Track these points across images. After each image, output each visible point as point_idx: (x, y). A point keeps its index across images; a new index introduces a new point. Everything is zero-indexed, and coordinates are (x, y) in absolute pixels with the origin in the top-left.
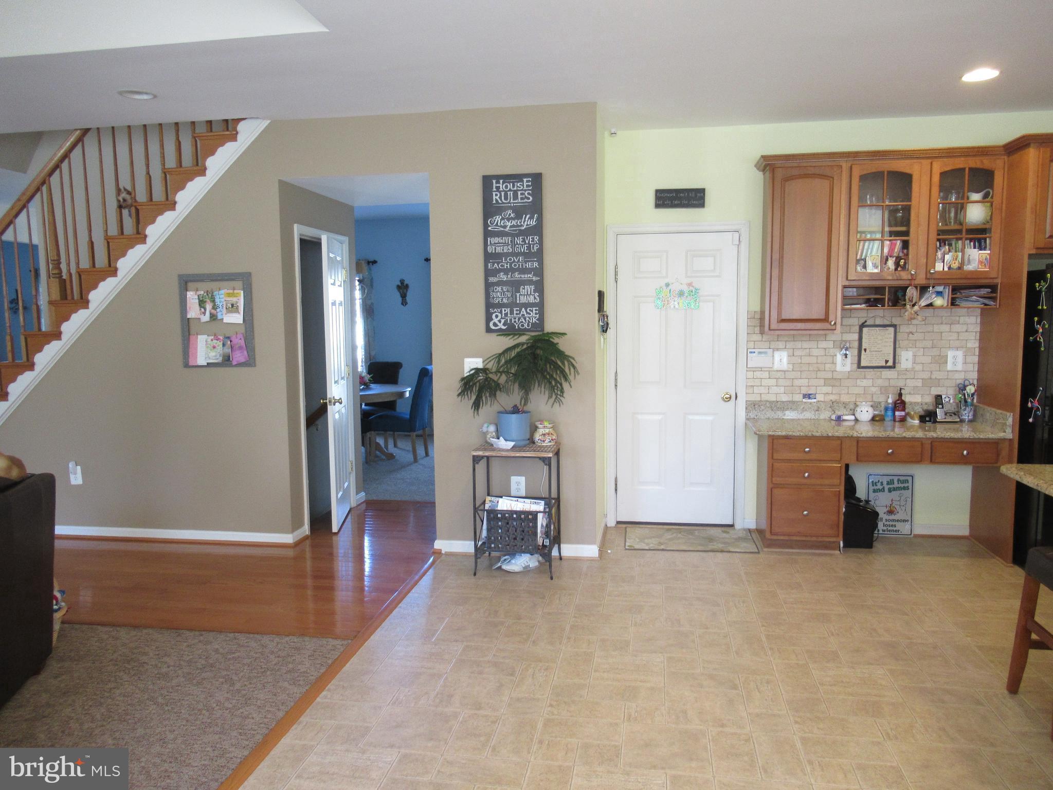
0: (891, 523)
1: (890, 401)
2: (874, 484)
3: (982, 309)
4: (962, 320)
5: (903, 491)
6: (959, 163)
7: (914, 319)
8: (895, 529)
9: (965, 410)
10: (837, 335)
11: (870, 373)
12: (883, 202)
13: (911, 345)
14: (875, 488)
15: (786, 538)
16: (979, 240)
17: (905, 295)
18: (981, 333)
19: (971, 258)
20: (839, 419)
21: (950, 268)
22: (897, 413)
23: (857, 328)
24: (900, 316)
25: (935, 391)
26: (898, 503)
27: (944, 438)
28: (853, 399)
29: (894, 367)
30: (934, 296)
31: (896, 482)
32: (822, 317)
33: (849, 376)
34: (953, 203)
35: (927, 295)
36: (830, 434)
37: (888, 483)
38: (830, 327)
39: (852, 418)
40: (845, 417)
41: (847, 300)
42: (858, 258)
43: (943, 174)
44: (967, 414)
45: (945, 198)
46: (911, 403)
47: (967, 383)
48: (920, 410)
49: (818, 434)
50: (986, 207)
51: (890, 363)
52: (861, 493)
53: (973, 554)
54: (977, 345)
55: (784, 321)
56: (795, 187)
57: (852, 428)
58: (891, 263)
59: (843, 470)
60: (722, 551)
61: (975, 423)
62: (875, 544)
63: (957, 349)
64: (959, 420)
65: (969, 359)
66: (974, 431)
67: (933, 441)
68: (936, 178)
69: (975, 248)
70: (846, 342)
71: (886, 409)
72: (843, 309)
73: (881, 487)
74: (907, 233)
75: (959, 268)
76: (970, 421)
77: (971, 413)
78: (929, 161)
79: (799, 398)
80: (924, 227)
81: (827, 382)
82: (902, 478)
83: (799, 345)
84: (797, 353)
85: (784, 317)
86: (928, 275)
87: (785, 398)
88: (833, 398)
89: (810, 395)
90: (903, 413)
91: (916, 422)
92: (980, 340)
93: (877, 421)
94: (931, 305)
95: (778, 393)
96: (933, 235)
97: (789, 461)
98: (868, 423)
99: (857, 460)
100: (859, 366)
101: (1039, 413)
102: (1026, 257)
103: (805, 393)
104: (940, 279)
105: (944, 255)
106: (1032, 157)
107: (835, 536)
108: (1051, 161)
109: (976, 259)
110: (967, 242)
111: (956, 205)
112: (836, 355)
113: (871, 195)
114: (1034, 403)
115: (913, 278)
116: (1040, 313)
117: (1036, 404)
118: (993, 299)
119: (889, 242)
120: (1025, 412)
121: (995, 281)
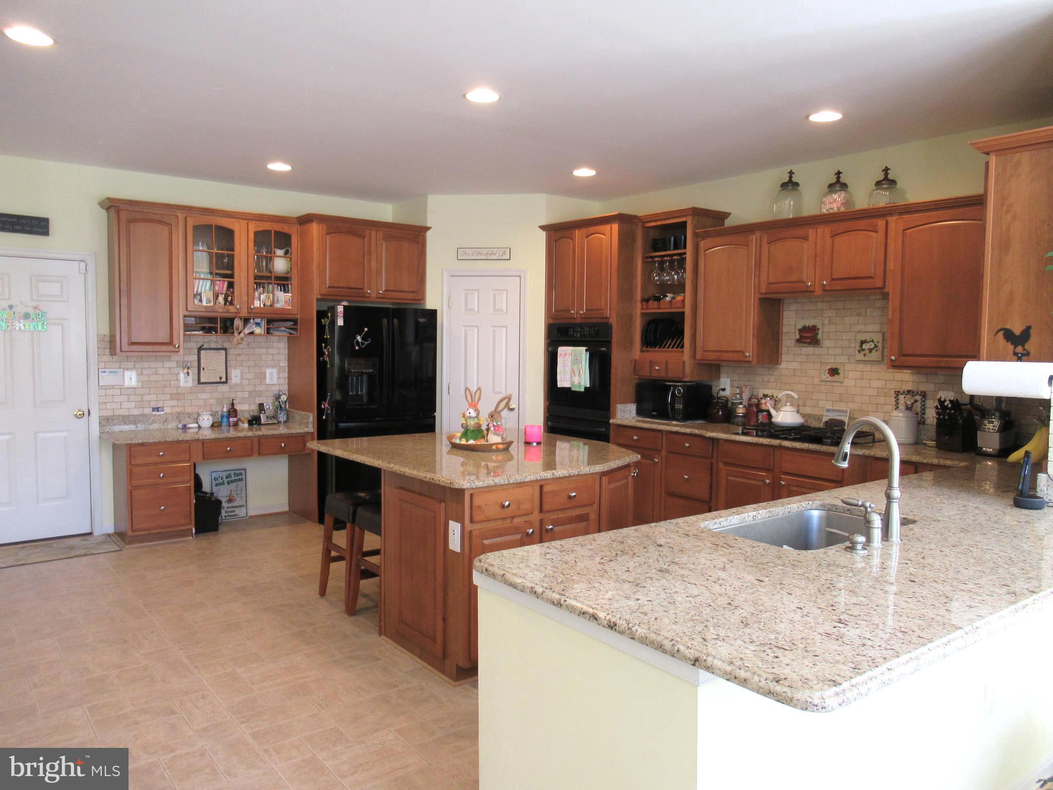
0: (231, 510)
1: (225, 410)
2: (216, 479)
3: (289, 338)
4: (275, 345)
5: (239, 482)
6: (266, 226)
7: (241, 343)
8: (233, 514)
9: (281, 413)
10: (179, 357)
11: (208, 387)
12: (212, 249)
13: (239, 365)
14: (217, 482)
15: (146, 532)
16: (284, 285)
17: (232, 324)
18: (289, 355)
19: (279, 299)
20: (185, 427)
21: (264, 305)
22: (231, 419)
23: (196, 351)
24: (229, 341)
25: (258, 401)
26: (235, 492)
27: (267, 436)
28: (196, 410)
29: (226, 382)
30: (254, 326)
31: (233, 476)
32: (168, 341)
33: (191, 391)
34: (264, 256)
35: (249, 326)
36: (180, 439)
37: (227, 477)
38: (174, 349)
39: (196, 425)
40: (190, 426)
41: (187, 328)
42: (195, 292)
43: (256, 234)
44: (282, 417)
45: (258, 251)
46: (241, 411)
47: (281, 393)
48: (248, 416)
49: (169, 440)
50: (287, 260)
51: (224, 379)
52: (206, 487)
53: (292, 522)
54: (286, 364)
55: (133, 344)
56: (140, 231)
57: (197, 433)
58: (221, 299)
59: (192, 467)
60: (86, 555)
61: (288, 424)
62: (220, 527)
63: (273, 367)
64: (276, 422)
65: (281, 376)
66: (288, 428)
67: (260, 438)
68: (252, 236)
69: (281, 291)
70: (187, 362)
71: (222, 417)
72: (184, 335)
73: (221, 481)
74: (232, 276)
75: (271, 306)
76: (285, 422)
77: (285, 416)
78: (246, 221)
79: (148, 411)
80: (244, 273)
81: (173, 397)
82: (237, 472)
83: (146, 365)
84: (146, 372)
85: (133, 340)
86: (250, 310)
87: (136, 412)
88: (178, 409)
89: (158, 408)
90: (235, 419)
91: (246, 425)
92: (288, 360)
93: (216, 427)
94: (252, 333)
95: (130, 408)
96: (252, 280)
97: (146, 465)
98: (210, 429)
99: (204, 458)
100: (199, 382)
101: (329, 412)
102: (315, 300)
103: (154, 406)
104: (258, 313)
105: (260, 295)
106: (315, 229)
107: (188, 525)
108: (327, 234)
109: (283, 299)
110: (276, 286)
111: (266, 257)
112: (179, 373)
113: (203, 243)
114: (325, 405)
115: (238, 311)
116: (326, 341)
117: (327, 405)
118: (296, 330)
119: (218, 282)
120: (320, 412)
121: (297, 316)
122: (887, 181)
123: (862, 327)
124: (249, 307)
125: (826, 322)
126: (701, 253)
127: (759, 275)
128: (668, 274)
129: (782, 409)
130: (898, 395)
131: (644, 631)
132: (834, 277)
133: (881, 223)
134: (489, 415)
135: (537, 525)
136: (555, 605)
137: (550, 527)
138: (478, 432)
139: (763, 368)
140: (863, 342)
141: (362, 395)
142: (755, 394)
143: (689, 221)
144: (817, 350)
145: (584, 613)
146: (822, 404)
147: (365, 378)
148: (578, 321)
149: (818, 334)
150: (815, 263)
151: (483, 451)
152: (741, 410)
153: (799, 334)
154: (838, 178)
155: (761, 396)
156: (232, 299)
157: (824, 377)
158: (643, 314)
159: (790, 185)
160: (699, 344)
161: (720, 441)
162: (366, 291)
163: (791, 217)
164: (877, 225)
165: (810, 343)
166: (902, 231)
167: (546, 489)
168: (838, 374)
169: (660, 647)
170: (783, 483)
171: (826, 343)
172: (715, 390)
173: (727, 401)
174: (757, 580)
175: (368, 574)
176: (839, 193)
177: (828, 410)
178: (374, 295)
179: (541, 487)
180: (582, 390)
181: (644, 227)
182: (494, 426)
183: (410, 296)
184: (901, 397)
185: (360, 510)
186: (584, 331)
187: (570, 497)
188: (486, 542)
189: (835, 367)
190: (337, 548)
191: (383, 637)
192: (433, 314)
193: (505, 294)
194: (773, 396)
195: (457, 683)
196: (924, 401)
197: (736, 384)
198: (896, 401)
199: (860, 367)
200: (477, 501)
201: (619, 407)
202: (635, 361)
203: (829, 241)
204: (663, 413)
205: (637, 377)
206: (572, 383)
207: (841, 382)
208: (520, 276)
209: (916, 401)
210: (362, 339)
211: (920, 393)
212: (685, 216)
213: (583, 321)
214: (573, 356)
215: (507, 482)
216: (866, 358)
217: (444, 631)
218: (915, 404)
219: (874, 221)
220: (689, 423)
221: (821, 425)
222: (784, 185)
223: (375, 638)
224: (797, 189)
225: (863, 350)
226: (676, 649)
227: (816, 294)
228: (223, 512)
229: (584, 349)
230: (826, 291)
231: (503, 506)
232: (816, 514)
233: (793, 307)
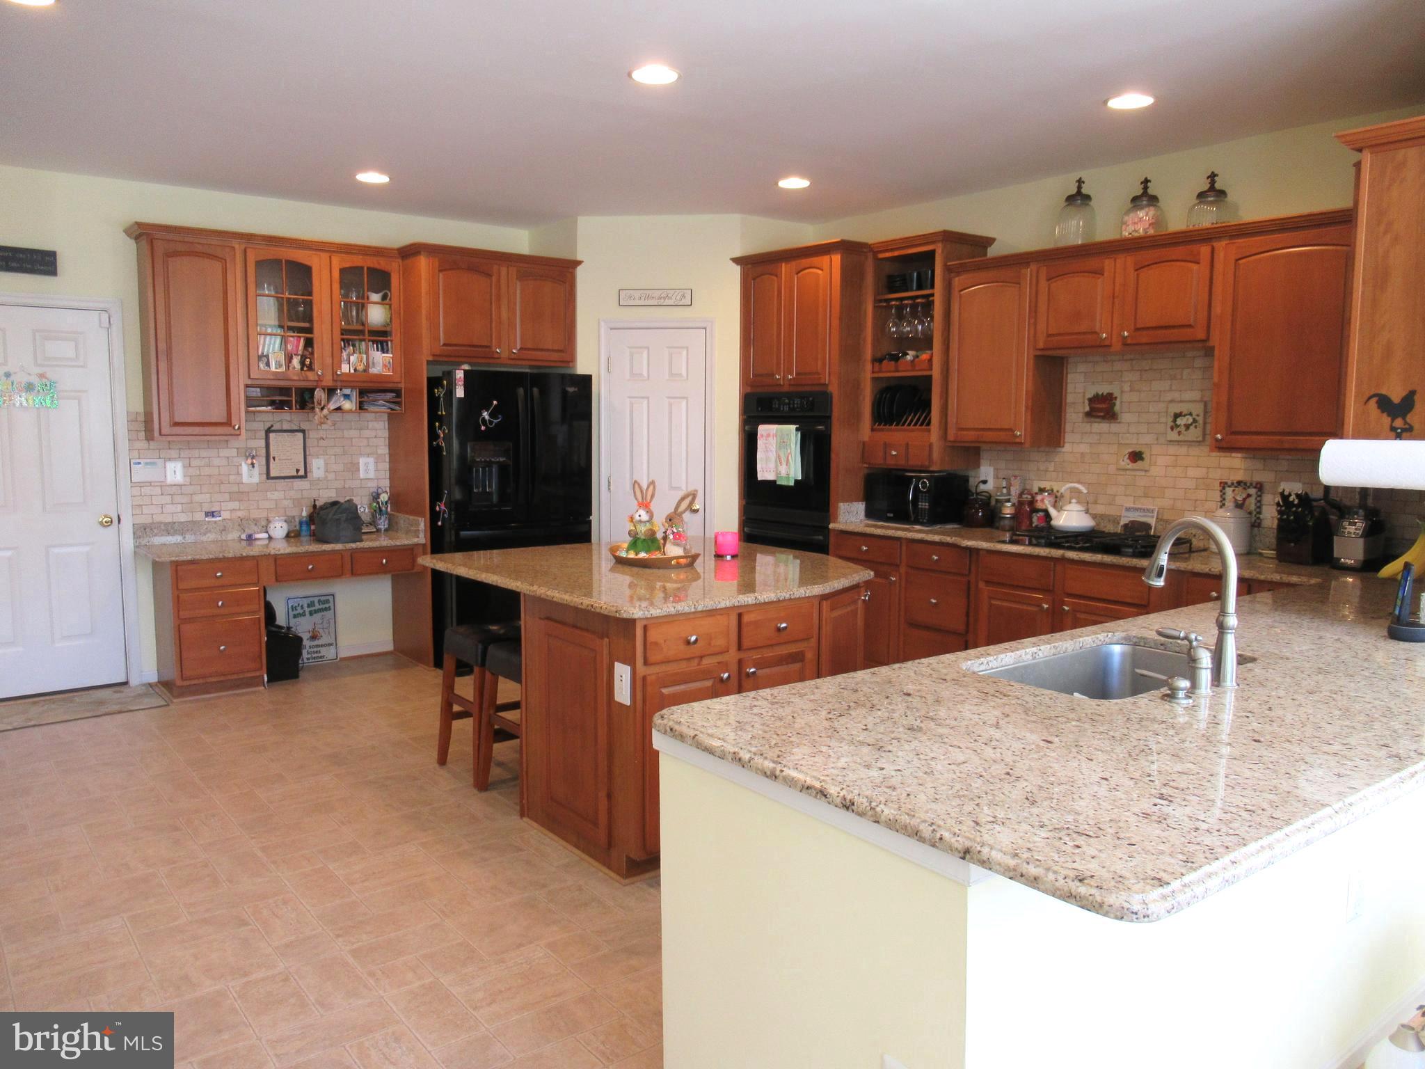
0: (315, 649)
1: (304, 514)
2: (294, 608)
3: (389, 414)
4: (371, 424)
5: (325, 613)
6: (358, 261)
7: (324, 423)
8: (320, 655)
9: (380, 518)
10: (240, 442)
11: (281, 483)
12: (283, 294)
13: (321, 452)
14: (296, 612)
15: (201, 681)
16: (382, 343)
17: (312, 397)
18: (390, 438)
19: (375, 361)
20: (250, 538)
21: (355, 370)
22: (313, 527)
23: (263, 433)
24: (308, 420)
26: (321, 626)
27: (363, 548)
28: (264, 515)
29: (305, 476)
30: (342, 399)
31: (317, 604)
32: (225, 421)
33: (257, 488)
34: (353, 302)
35: (334, 399)
36: (244, 554)
37: (309, 606)
38: (233, 432)
39: (265, 535)
40: (257, 536)
41: (250, 402)
42: (260, 353)
43: (343, 271)
44: (383, 524)
45: (346, 296)
47: (380, 491)
49: (230, 555)
50: (385, 309)
51: (302, 473)
52: (281, 620)
53: (398, 666)
54: (386, 451)
55: (177, 424)
56: (181, 266)
57: (267, 546)
58: (296, 362)
59: (262, 593)
60: (120, 712)
61: (390, 532)
62: (301, 674)
63: (368, 455)
64: (375, 530)
65: (381, 466)
66: (391, 539)
67: (354, 552)
68: (336, 274)
69: (378, 350)
70: (252, 449)
71: (301, 523)
72: (247, 412)
73: (301, 612)
74: (309, 330)
75: (365, 371)
76: (386, 530)
77: (387, 522)
78: (328, 254)
79: (200, 516)
80: (327, 325)
81: (233, 496)
82: (322, 598)
83: (196, 453)
84: (195, 463)
85: (177, 420)
86: (335, 376)
87: (183, 518)
88: (240, 514)
89: (213, 512)
92: (389, 446)
93: (293, 537)
94: (339, 409)
95: (174, 512)
96: (337, 336)
97: (198, 589)
98: (284, 541)
99: (277, 580)
100: (269, 477)
101: (446, 516)
102: (425, 363)
103: (207, 510)
104: (347, 381)
105: (349, 356)
106: (423, 264)
107: (258, 670)
108: (440, 271)
109: (380, 362)
110: (370, 343)
111: (357, 304)
112: (241, 465)
113: (269, 285)
114: (441, 507)
115: (320, 380)
116: (440, 419)
117: (443, 507)
118: (399, 403)
119: (291, 339)
120: (434, 516)
121: (399, 385)
122: (1213, 192)
123: (1176, 395)
124: (334, 373)
125: (1126, 387)
126: (955, 294)
127: (1035, 324)
128: (909, 323)
129: (1064, 508)
130: (1224, 488)
131: (892, 811)
132: (1138, 326)
133: (1205, 250)
134: (666, 519)
135: (734, 668)
136: (767, 777)
137: (752, 670)
138: (651, 541)
139: (1038, 451)
140: (1177, 416)
141: (490, 494)
142: (1028, 487)
143: (939, 249)
144: (1114, 427)
145: (808, 788)
146: (1119, 500)
147: (494, 469)
148: (786, 389)
149: (1114, 404)
150: (1113, 307)
151: (659, 568)
152: (1008, 510)
153: (1089, 405)
154: (1146, 188)
155: (1036, 490)
156: (311, 362)
157: (1123, 463)
158: (874, 380)
159: (1079, 198)
160: (952, 420)
161: (981, 552)
162: (494, 349)
163: (1080, 242)
164: (1199, 253)
165: (1103, 418)
166: (1233, 261)
167: (746, 619)
168: (1142, 459)
169: (916, 834)
170: (1066, 608)
171: (1125, 417)
172: (972, 482)
173: (990, 497)
174: (1044, 740)
175: (504, 735)
176: (1147, 209)
177: (1128, 509)
178: (505, 355)
179: (740, 615)
180: (792, 483)
181: (876, 259)
182: (673, 533)
183: (555, 356)
184: (1229, 491)
185: (492, 650)
186: (794, 403)
187: (779, 630)
188: (665, 691)
189: (1137, 450)
190: (461, 701)
191: (525, 819)
192: (586, 381)
193: (684, 353)
194: (1052, 490)
195: (627, 881)
196: (1260, 496)
197: (1002, 474)
198: (1221, 496)
199: (1173, 449)
200: (653, 635)
201: (843, 507)
202: (864, 443)
203: (1132, 274)
204: (902, 515)
205: (865, 465)
206: (778, 474)
207: (1146, 471)
208: (705, 329)
209: (1249, 496)
210: (490, 415)
211: (1254, 485)
212: (933, 242)
213: (792, 389)
214: (779, 438)
215: (693, 610)
216: (1181, 438)
217: (610, 811)
218: (1248, 500)
219: (1195, 247)
220: (937, 527)
221: (1119, 530)
222: (1070, 199)
223: (516, 821)
224: (1088, 204)
225: (1178, 426)
226: (938, 836)
227: (1112, 349)
228: (304, 652)
229: (793, 427)
230: (1128, 345)
231: (688, 643)
232: (1117, 649)
233: (1082, 368)
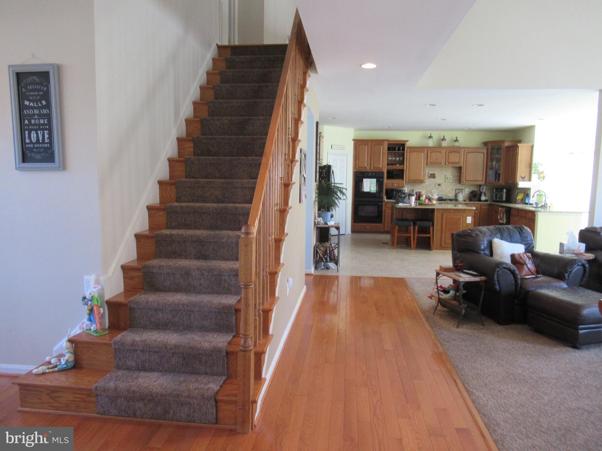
122: (457, 140)
123: (447, 174)
125: (437, 172)
126: (408, 153)
127: (427, 160)
132: (449, 162)
140: (447, 178)
144: (434, 180)
148: (370, 171)
149: (435, 175)
153: (430, 175)
154: (444, 137)
157: (437, 186)
158: (387, 169)
159: (431, 137)
160: (407, 179)
165: (432, 178)
166: (466, 153)
171: (437, 178)
176: (445, 142)
180: (374, 192)
181: (388, 143)
186: (373, 174)
189: (439, 184)
191: (434, 250)
199: (446, 184)
202: (386, 183)
203: (447, 154)
205: (386, 188)
206: (371, 190)
207: (441, 187)
208: (347, 156)
212: (405, 142)
213: (372, 171)
216: (448, 181)
222: (429, 137)
224: (433, 139)
229: (373, 179)
